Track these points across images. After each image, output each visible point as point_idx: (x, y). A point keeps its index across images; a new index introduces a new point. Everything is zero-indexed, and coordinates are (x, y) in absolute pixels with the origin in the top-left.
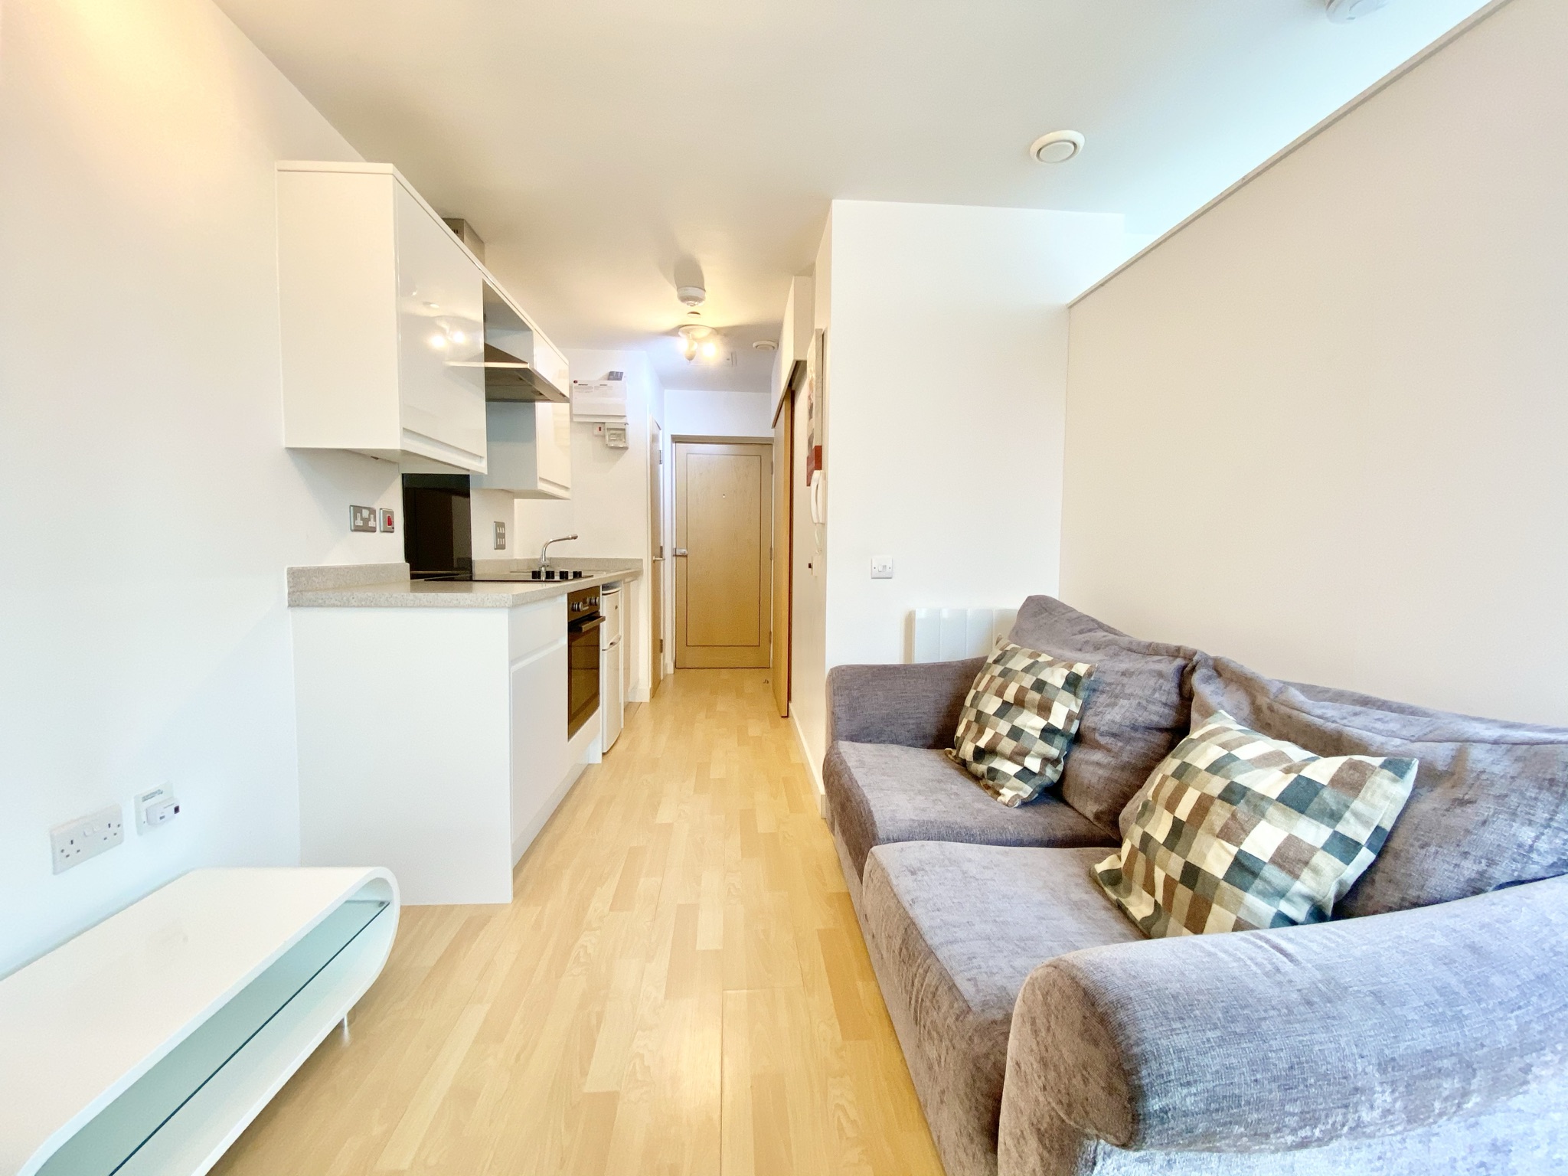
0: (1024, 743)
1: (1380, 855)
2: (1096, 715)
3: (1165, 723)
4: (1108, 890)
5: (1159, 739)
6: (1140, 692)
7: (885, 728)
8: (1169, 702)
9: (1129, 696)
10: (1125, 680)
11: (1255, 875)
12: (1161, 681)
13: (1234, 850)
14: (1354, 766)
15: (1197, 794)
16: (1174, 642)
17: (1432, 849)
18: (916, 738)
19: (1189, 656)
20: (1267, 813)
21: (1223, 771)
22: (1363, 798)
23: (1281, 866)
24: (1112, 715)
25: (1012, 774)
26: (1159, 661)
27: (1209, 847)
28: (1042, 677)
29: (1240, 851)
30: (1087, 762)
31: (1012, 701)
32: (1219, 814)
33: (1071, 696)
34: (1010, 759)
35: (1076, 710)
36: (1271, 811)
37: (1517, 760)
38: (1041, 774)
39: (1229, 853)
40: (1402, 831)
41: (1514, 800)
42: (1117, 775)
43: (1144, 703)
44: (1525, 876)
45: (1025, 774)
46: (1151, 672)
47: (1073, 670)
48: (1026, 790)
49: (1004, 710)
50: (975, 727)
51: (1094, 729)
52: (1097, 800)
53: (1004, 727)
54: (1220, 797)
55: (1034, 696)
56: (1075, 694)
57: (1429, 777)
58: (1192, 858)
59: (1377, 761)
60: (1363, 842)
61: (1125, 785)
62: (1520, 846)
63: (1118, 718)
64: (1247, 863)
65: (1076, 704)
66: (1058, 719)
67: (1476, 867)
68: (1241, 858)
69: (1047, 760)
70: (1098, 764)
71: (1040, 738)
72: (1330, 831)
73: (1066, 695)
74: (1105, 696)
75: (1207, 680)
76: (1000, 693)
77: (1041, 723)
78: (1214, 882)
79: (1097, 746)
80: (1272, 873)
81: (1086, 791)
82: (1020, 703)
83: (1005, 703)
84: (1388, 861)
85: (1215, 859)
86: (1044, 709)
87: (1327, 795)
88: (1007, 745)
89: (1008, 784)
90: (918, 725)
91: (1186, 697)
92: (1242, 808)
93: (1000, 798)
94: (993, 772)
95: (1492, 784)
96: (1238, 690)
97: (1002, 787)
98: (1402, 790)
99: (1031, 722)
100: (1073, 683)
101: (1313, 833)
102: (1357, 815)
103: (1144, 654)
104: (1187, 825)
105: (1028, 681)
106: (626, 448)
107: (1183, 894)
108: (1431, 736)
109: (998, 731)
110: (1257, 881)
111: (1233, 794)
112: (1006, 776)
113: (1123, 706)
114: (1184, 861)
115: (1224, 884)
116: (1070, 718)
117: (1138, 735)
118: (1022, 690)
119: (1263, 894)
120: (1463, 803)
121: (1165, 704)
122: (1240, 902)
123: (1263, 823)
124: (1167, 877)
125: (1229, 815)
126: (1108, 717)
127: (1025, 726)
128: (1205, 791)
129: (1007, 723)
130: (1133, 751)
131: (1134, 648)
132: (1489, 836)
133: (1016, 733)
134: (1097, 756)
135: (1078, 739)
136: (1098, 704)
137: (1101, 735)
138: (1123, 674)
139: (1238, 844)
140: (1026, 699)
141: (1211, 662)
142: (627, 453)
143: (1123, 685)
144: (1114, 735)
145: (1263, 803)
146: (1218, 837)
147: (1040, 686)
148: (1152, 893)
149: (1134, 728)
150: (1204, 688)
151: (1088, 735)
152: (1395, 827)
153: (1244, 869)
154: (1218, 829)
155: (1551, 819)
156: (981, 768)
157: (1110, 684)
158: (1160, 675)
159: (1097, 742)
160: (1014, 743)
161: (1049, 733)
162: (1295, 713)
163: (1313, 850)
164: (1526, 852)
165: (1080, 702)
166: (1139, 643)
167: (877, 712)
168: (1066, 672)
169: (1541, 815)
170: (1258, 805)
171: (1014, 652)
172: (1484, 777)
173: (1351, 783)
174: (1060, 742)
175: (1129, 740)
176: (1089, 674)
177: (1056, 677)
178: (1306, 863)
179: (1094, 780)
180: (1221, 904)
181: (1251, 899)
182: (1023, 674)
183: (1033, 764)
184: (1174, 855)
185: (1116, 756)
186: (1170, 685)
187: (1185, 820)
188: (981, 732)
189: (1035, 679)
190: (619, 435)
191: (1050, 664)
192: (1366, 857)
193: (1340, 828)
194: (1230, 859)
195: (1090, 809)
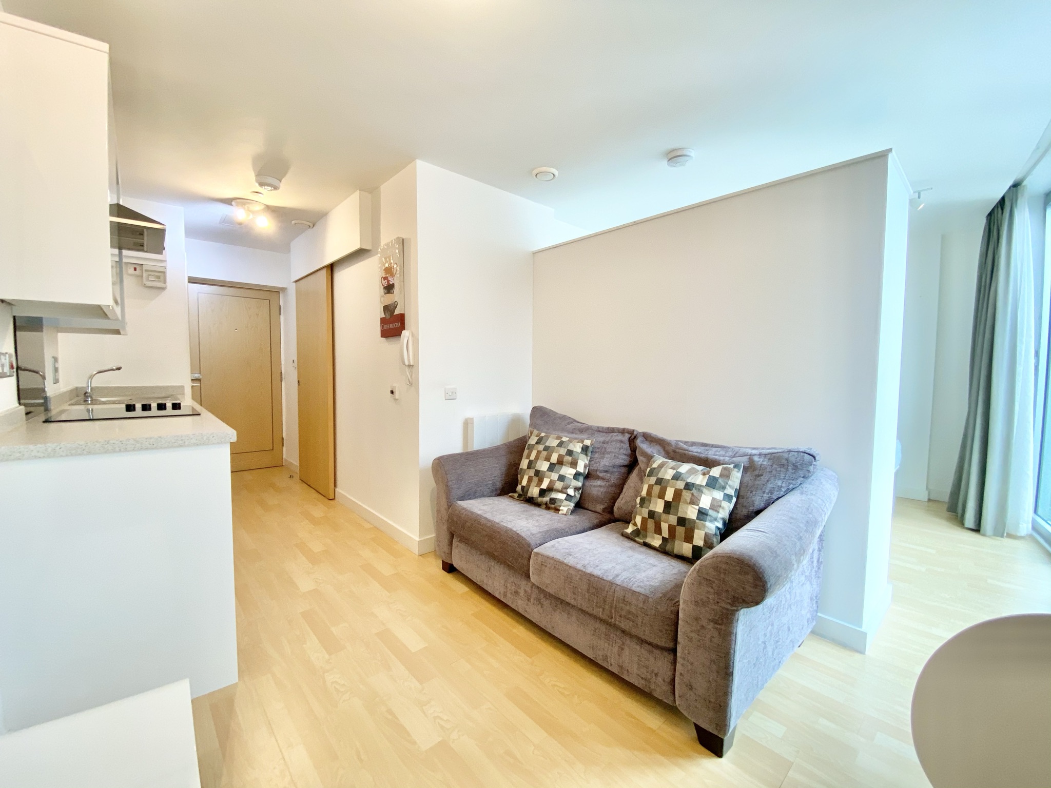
0: (567, 482)
1: (738, 498)
2: (597, 463)
3: (626, 463)
4: (637, 539)
5: (624, 470)
6: (613, 450)
7: (478, 489)
8: (627, 453)
9: (609, 453)
10: (605, 445)
11: (707, 515)
12: (622, 444)
13: (697, 507)
14: (725, 469)
15: (673, 490)
16: (621, 426)
17: (754, 493)
18: (492, 491)
19: (631, 432)
20: (704, 491)
21: (680, 478)
22: (731, 480)
23: (713, 509)
24: (605, 462)
25: (564, 499)
26: (617, 435)
27: (687, 509)
28: (570, 448)
29: (700, 508)
30: (594, 486)
31: (555, 462)
32: (686, 495)
33: (584, 456)
34: (561, 492)
35: (587, 462)
36: (704, 490)
37: (769, 459)
38: (575, 496)
39: (696, 509)
40: (742, 489)
41: (774, 472)
42: (610, 489)
43: (617, 455)
44: (780, 496)
45: (569, 498)
46: (616, 441)
47: (584, 443)
48: (572, 505)
49: (552, 468)
50: (535, 479)
51: (597, 470)
52: (601, 503)
53: (555, 476)
54: (684, 489)
55: (568, 459)
56: (586, 455)
57: (746, 470)
58: (680, 515)
59: (732, 466)
60: (733, 495)
61: (614, 493)
62: (778, 486)
63: (607, 464)
64: (703, 511)
65: (587, 460)
66: (581, 468)
67: (768, 496)
68: (700, 510)
69: (576, 489)
70: (600, 486)
71: (573, 479)
72: (723, 493)
73: (583, 456)
74: (597, 454)
75: (642, 442)
76: (548, 459)
77: (573, 471)
78: (693, 521)
79: (598, 478)
80: (711, 512)
81: (596, 500)
82: (560, 462)
83: (551, 464)
84: (741, 500)
85: (691, 513)
86: (574, 464)
87: (720, 480)
88: (559, 485)
89: (563, 504)
90: (493, 484)
91: (633, 449)
92: (694, 491)
93: (560, 512)
94: (553, 501)
95: (766, 468)
96: (656, 445)
97: (560, 506)
98: (739, 475)
99: (568, 472)
100: (585, 449)
101: (719, 495)
102: (730, 486)
103: (606, 432)
104: (673, 503)
105: (563, 451)
106: (163, 289)
107: (680, 530)
108: (737, 455)
109: (552, 479)
110: (708, 517)
111: (688, 486)
112: (561, 501)
113: (607, 458)
114: (677, 517)
115: (697, 521)
116: (585, 467)
117: (615, 470)
118: (560, 457)
119: (711, 521)
120: (759, 476)
121: (625, 455)
122: (705, 526)
123: (703, 495)
124: (670, 526)
125: (691, 495)
126: (602, 464)
127: (566, 474)
128: (676, 487)
129: (556, 474)
130: (614, 478)
131: (601, 430)
132: (770, 486)
133: (562, 478)
134: (599, 483)
135: (588, 476)
136: (595, 458)
137: (601, 472)
138: (603, 443)
139: (698, 505)
140: (564, 460)
141: (642, 434)
142: (165, 292)
143: (605, 448)
144: (606, 471)
145: (701, 488)
146: (690, 504)
147: (570, 453)
148: (660, 533)
149: (614, 467)
150: (642, 445)
151: (593, 473)
152: (740, 488)
153: (702, 513)
154: (689, 501)
155: (785, 477)
156: (546, 499)
157: (598, 448)
158: (621, 442)
159: (598, 476)
160: (562, 483)
161: (577, 475)
162: (687, 452)
163: (720, 501)
164: (780, 488)
165: (589, 458)
166: (603, 428)
167: (473, 480)
168: (581, 445)
169: (782, 476)
170: (699, 488)
171: (547, 437)
172: (763, 466)
173: (726, 475)
174: (581, 478)
175: (612, 473)
176: (592, 445)
177: (577, 448)
178: (720, 506)
179: (600, 494)
180: (698, 529)
181: (708, 524)
182: (559, 448)
183: (571, 492)
184: (670, 515)
185: (608, 481)
186: (627, 445)
187: (671, 500)
188: (541, 481)
189: (566, 450)
190: (158, 277)
191: (570, 441)
192: (734, 499)
193: (726, 492)
194: (697, 511)
195: (600, 508)
